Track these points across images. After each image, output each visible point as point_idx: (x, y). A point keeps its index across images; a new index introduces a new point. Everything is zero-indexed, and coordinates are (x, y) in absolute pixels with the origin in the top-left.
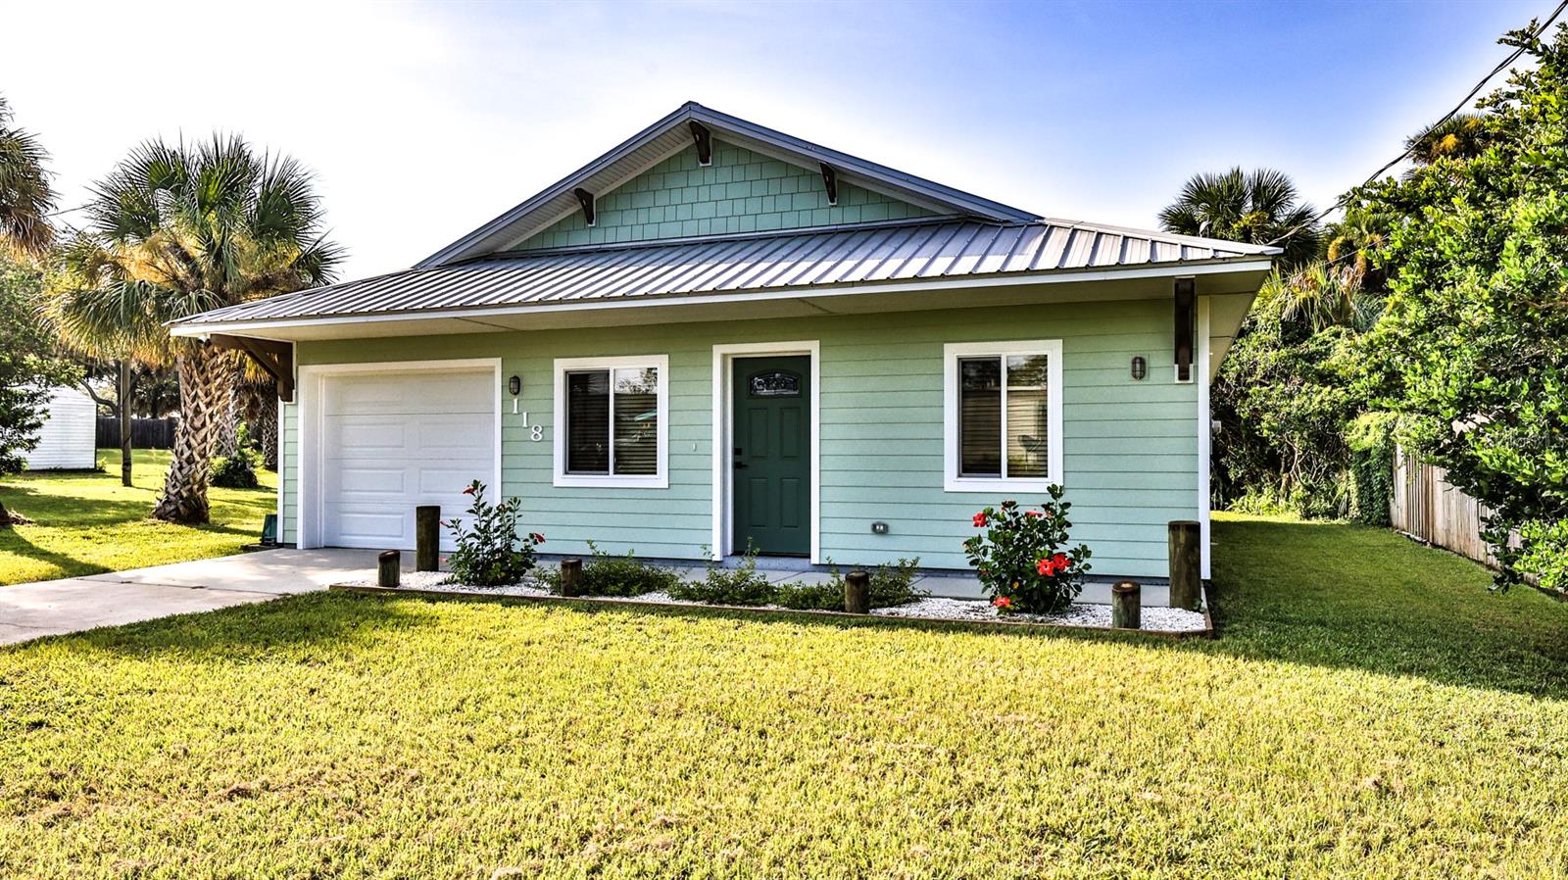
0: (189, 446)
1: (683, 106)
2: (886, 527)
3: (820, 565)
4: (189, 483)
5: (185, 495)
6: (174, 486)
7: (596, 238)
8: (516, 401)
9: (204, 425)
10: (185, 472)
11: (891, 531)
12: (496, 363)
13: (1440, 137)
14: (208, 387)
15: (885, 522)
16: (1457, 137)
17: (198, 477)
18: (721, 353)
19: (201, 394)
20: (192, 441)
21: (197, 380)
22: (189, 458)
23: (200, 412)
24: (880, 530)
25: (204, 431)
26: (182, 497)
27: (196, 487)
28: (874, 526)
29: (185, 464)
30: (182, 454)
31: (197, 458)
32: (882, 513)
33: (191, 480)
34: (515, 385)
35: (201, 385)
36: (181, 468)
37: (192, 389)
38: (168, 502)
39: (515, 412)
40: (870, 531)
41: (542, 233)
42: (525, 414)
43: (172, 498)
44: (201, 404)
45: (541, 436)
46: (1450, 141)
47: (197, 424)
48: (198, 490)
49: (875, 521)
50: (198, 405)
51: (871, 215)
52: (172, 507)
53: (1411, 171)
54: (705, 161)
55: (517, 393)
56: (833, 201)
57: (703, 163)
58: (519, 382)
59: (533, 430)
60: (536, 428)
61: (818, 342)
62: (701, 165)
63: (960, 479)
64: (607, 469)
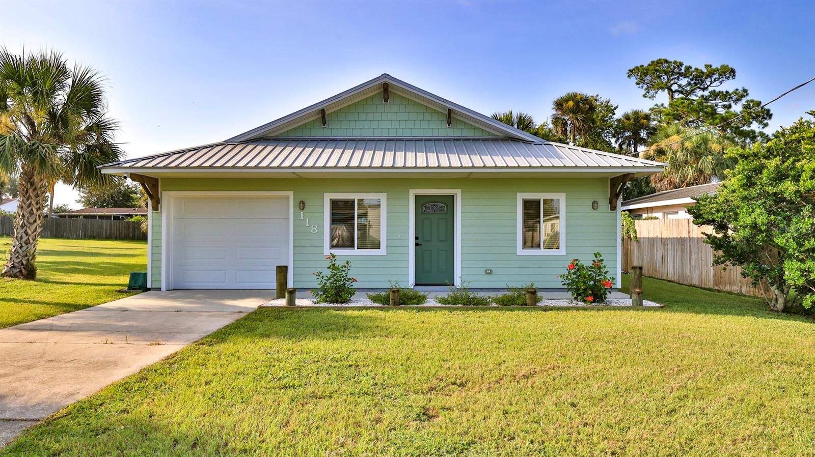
0: (27, 234)
1: (381, 75)
2: (492, 271)
3: (458, 288)
4: (27, 256)
5: (24, 262)
6: (17, 257)
7: (327, 133)
8: (302, 213)
9: (35, 221)
10: (24, 249)
11: (495, 272)
12: (291, 194)
13: (567, 101)
14: (38, 199)
15: (491, 269)
16: (573, 102)
17: (32, 252)
18: (413, 193)
19: (33, 203)
20: (28, 231)
21: (31, 194)
22: (26, 241)
23: (33, 214)
24: (489, 272)
25: (35, 224)
26: (22, 264)
27: (31, 258)
28: (486, 271)
29: (24, 245)
30: (21, 238)
31: (31, 241)
32: (489, 265)
33: (28, 254)
34: (302, 205)
35: (34, 197)
36: (21, 247)
37: (28, 200)
38: (13, 267)
39: (302, 218)
40: (484, 273)
41: (296, 129)
42: (307, 220)
43: (16, 265)
44: (33, 209)
45: (317, 231)
46: (571, 103)
47: (31, 220)
48: (31, 260)
49: (487, 269)
50: (32, 209)
51: (467, 133)
52: (18, 270)
53: (554, 115)
54: (386, 101)
55: (303, 209)
56: (449, 125)
57: (385, 102)
58: (304, 204)
59: (312, 227)
60: (314, 227)
61: (460, 190)
62: (384, 103)
63: (523, 250)
64: (354, 247)
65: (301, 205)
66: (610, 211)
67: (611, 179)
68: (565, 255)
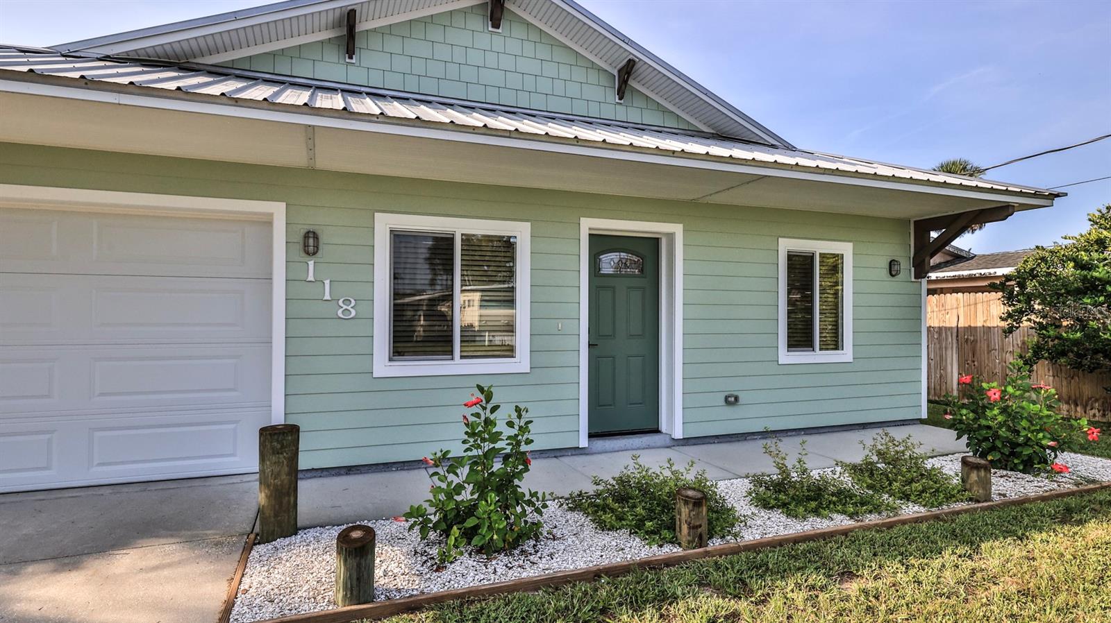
2: (736, 398)
3: (684, 439)
7: (356, 77)
8: (311, 263)
11: (741, 400)
12: (277, 210)
15: (736, 393)
18: (584, 227)
24: (732, 401)
28: (726, 398)
32: (732, 387)
39: (311, 278)
40: (724, 404)
42: (327, 282)
45: (354, 312)
49: (727, 394)
54: (496, 25)
55: (314, 254)
56: (620, 99)
57: (492, 27)
58: (317, 238)
59: (341, 303)
60: (347, 301)
61: (681, 226)
62: (490, 29)
63: (790, 353)
64: (451, 352)
65: (311, 241)
66: (913, 279)
67: (916, 222)
68: (852, 361)
